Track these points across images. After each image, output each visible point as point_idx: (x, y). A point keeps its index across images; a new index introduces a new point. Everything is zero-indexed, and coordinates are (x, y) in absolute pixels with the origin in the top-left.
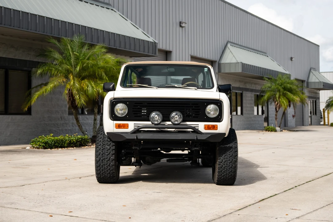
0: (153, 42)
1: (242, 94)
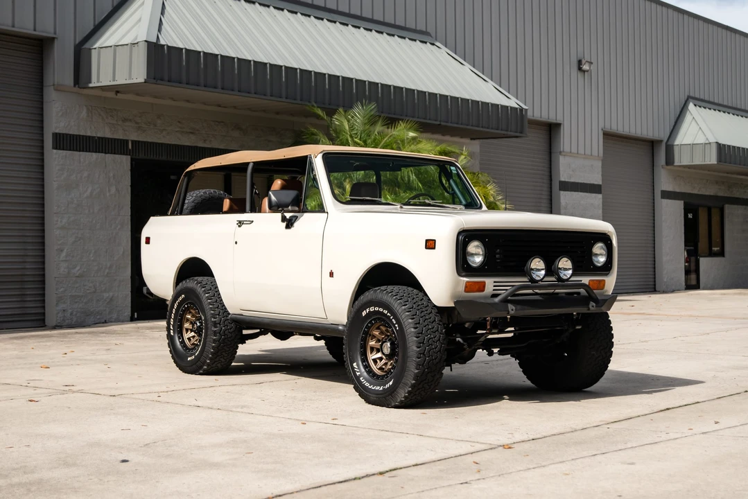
0: (517, 108)
1: (722, 211)
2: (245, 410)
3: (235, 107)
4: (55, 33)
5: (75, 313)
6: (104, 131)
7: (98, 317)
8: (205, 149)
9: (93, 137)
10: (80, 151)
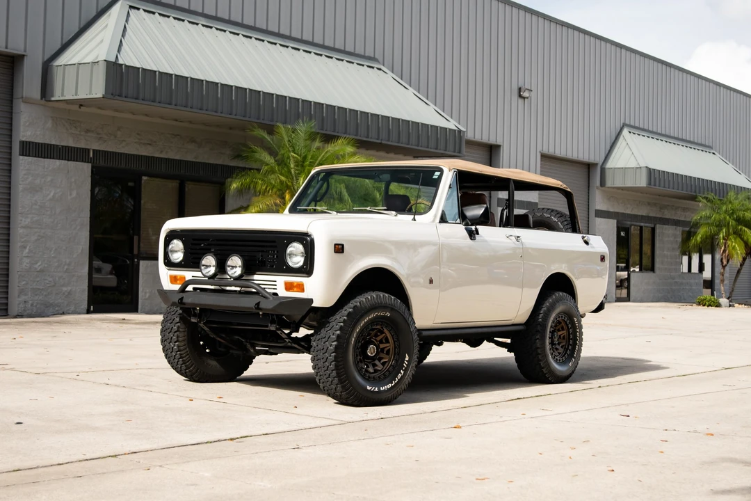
0: (455, 130)
1: (653, 230)
2: (147, 388)
3: (191, 122)
4: (25, 51)
5: (35, 305)
6: (67, 140)
7: (57, 309)
8: (161, 158)
9: (57, 146)
10: (44, 158)
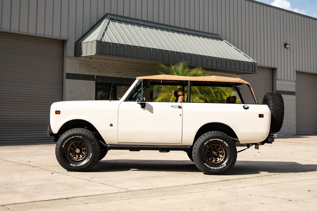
0: (252, 63)
3: (137, 63)
4: (68, 38)
6: (85, 72)
8: (125, 78)
9: (81, 74)
10: (76, 79)
